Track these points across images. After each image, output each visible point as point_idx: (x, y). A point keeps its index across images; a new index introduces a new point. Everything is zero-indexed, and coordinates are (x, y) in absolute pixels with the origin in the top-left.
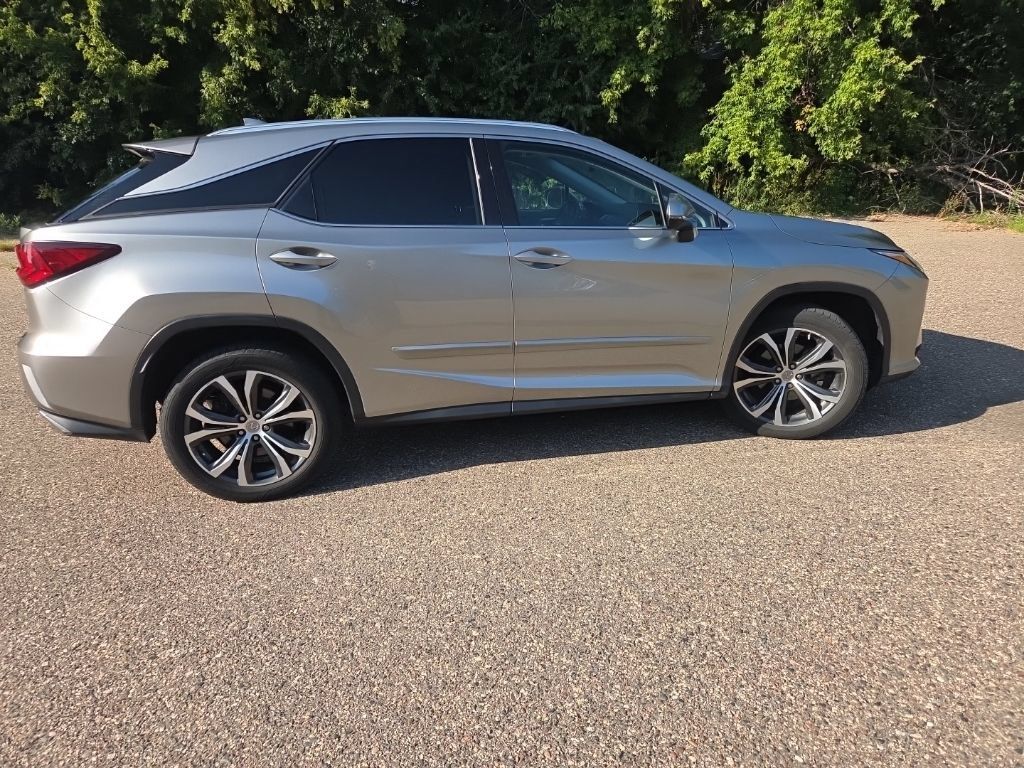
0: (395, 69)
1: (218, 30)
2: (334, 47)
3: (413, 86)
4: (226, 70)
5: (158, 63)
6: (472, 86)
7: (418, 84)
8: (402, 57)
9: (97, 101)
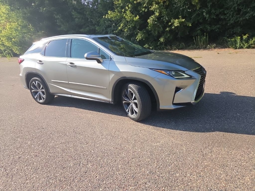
0: (198, 8)
1: (151, 7)
2: (180, 5)
3: (203, 12)
4: (152, 16)
5: (138, 17)
6: (222, 10)
7: (204, 12)
8: (201, 5)
9: (129, 27)
